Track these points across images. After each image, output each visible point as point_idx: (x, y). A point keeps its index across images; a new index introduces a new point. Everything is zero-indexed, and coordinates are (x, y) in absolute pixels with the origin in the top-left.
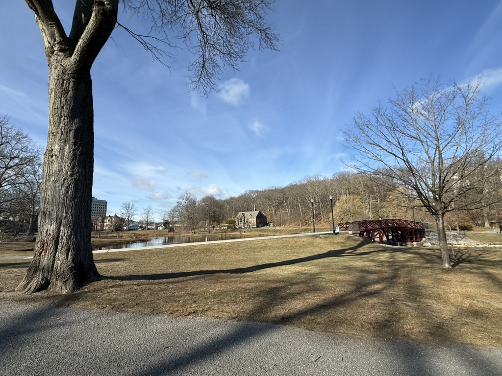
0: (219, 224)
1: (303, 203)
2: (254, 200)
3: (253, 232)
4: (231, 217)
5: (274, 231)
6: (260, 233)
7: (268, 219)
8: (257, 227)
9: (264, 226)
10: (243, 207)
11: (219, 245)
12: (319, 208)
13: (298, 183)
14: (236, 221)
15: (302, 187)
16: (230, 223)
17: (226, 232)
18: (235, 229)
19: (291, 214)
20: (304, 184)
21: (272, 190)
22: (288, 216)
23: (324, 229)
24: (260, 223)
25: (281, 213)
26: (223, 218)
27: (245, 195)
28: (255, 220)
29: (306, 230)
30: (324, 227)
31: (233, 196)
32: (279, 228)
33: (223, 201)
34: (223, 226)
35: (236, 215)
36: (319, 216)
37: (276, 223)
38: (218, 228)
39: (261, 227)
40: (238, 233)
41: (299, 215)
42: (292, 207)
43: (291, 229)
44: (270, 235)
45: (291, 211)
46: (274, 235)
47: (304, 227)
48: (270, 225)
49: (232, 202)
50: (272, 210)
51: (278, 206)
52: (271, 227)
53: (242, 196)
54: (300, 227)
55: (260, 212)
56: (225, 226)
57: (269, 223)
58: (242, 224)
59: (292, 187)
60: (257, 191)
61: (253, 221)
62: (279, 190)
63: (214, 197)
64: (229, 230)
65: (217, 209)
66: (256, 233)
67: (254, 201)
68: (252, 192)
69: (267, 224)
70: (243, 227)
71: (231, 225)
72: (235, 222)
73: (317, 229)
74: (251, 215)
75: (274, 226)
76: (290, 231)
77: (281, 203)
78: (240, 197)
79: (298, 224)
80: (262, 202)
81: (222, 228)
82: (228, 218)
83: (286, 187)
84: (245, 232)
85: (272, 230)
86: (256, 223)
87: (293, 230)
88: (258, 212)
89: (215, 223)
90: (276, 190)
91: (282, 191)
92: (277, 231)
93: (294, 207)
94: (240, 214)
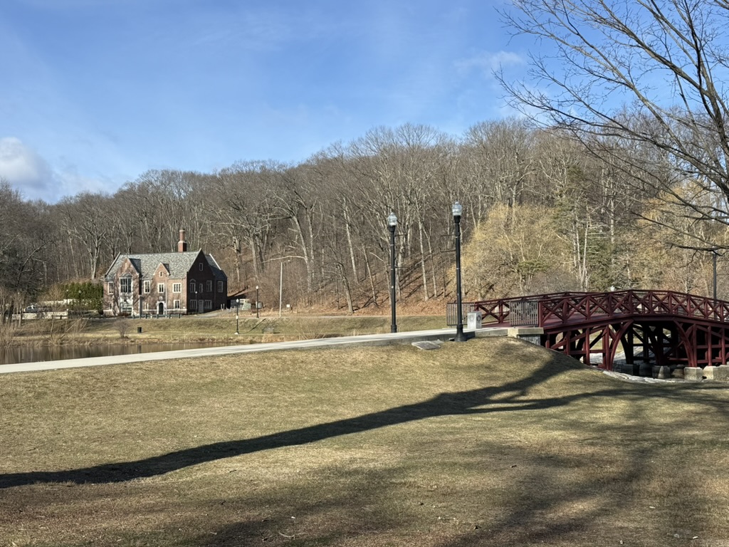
0: (34, 300)
1: (363, 227)
2: (181, 211)
3: (172, 331)
4: (86, 273)
5: (255, 327)
6: (201, 334)
7: (230, 283)
8: (191, 310)
9: (216, 308)
10: (134, 234)
11: (30, 378)
12: (415, 249)
13: (345, 153)
14: (107, 288)
15: (362, 169)
16: (80, 297)
17: (62, 330)
18: (100, 320)
19: (318, 267)
20: (367, 158)
21: (250, 175)
22: (305, 274)
23: (430, 319)
24: (200, 297)
25: (279, 261)
26: (53, 277)
27: (143, 188)
28: (183, 284)
29: (365, 325)
30: (430, 315)
31: (93, 191)
32: (269, 316)
33: (51, 208)
34: (50, 309)
35: (104, 264)
36: (414, 276)
37: (263, 297)
38: (30, 316)
39: (206, 311)
40: (112, 334)
41: (347, 272)
42: (321, 241)
43: (314, 318)
44: (238, 342)
45: (318, 255)
46: (252, 342)
47: (362, 315)
48: (238, 305)
49: (92, 215)
50: (247, 251)
51: (270, 235)
52: (243, 312)
53: (130, 191)
54: (348, 315)
55: (202, 257)
56: (58, 306)
57: (234, 297)
58: (130, 301)
59: (324, 168)
60: (191, 177)
61: (176, 289)
62: (276, 174)
63: (13, 189)
64: (77, 322)
65: (25, 241)
66: (186, 335)
67: (180, 214)
68: (170, 177)
69: (229, 303)
70: (135, 313)
71: (86, 303)
72: (101, 290)
73: (405, 320)
74: (166, 266)
75: (254, 308)
76: (312, 326)
77: (282, 225)
78: (122, 195)
79: (342, 301)
80: (213, 219)
81: (49, 315)
82: (72, 274)
83: (302, 167)
84: (140, 330)
85: (246, 324)
86: (184, 296)
87: (321, 325)
88: (193, 256)
89: (18, 297)
90: (265, 176)
91: (289, 179)
92: (264, 327)
93: (329, 239)
94: (122, 262)
